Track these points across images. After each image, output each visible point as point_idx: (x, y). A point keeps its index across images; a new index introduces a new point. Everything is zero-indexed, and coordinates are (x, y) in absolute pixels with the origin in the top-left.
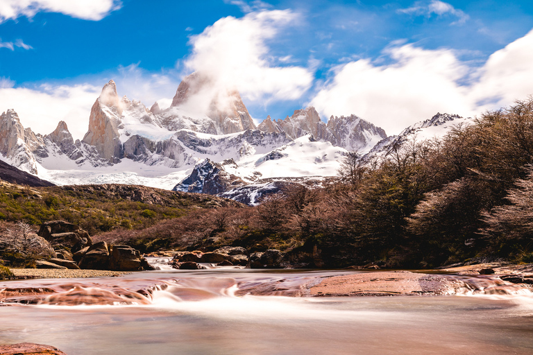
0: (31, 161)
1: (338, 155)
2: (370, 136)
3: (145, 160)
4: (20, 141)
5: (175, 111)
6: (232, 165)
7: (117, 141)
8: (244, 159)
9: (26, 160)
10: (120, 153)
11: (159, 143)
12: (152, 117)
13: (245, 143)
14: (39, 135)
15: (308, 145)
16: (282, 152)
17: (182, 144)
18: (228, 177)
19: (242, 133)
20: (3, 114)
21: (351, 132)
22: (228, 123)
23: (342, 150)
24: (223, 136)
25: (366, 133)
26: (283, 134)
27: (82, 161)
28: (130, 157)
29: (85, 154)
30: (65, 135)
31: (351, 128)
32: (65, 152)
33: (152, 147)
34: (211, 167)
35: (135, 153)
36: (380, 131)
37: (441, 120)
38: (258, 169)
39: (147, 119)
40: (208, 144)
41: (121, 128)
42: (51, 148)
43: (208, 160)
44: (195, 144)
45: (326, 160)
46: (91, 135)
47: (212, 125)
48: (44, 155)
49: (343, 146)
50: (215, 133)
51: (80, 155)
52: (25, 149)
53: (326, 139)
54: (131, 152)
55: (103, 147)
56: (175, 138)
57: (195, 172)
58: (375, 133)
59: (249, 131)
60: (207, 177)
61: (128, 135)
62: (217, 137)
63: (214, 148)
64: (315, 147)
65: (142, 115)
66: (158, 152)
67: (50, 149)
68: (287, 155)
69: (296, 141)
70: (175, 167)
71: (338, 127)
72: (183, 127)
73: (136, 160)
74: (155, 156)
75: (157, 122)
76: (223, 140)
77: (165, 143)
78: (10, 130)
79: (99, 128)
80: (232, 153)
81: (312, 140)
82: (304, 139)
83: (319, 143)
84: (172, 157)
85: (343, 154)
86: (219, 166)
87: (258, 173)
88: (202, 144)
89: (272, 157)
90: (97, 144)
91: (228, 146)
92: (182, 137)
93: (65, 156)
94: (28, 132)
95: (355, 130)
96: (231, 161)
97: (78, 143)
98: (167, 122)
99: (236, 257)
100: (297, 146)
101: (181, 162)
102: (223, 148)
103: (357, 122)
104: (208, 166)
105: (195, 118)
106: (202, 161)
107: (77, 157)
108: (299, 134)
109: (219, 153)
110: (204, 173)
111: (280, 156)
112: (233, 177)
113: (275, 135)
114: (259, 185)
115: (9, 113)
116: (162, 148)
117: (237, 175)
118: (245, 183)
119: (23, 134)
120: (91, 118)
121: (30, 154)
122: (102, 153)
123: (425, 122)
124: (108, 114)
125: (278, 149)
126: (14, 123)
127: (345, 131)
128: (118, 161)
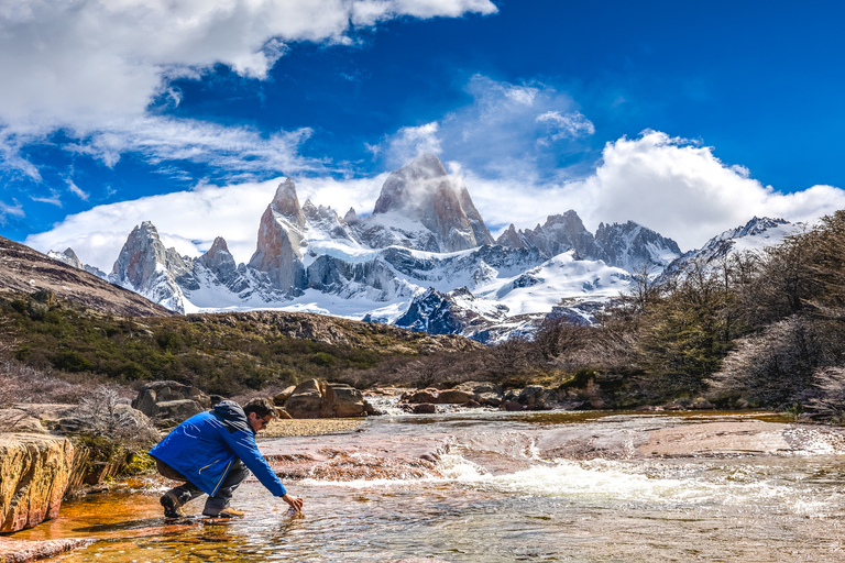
0: (175, 295)
1: (615, 279)
2: (657, 251)
3: (339, 291)
4: (160, 267)
5: (380, 219)
6: (466, 296)
7: (298, 265)
8: (482, 287)
9: (169, 295)
10: (303, 282)
11: (359, 266)
12: (347, 230)
13: (482, 264)
14: (186, 258)
15: (571, 265)
16: (536, 276)
17: (391, 267)
18: (463, 314)
19: (477, 249)
20: (136, 228)
21: (629, 246)
22: (456, 235)
23: (620, 271)
24: (449, 255)
25: (650, 246)
26: (535, 250)
27: (248, 294)
28: (317, 287)
29: (252, 284)
30: (224, 257)
31: (628, 241)
32: (223, 281)
33: (348, 271)
34: (437, 300)
35: (325, 281)
36: (671, 245)
37: (759, 226)
38: (503, 302)
39: (339, 233)
40: (428, 266)
41: (304, 245)
42: (203, 275)
43: (432, 289)
44: (410, 266)
45: (599, 286)
46: (262, 256)
47: (432, 239)
48: (194, 287)
49: (620, 265)
50: (437, 250)
51: (245, 285)
52: (166, 278)
53: (595, 257)
54: (318, 280)
55: (278, 273)
56: (382, 259)
57: (414, 307)
58: (663, 247)
59: (486, 247)
60: (433, 315)
61: (313, 255)
62: (440, 256)
63: (437, 272)
64: (582, 268)
65: (332, 227)
66: (357, 280)
67: (202, 277)
68: (542, 280)
69: (553, 259)
70: (382, 299)
71: (611, 239)
72: (392, 242)
73: (325, 290)
74: (354, 285)
75: (355, 236)
76: (449, 260)
77: (367, 266)
78: (145, 252)
79: (273, 247)
80: (464, 278)
81: (577, 257)
82: (566, 257)
83: (587, 262)
84: (377, 285)
85: (623, 277)
86: (448, 298)
87: (503, 307)
88: (419, 265)
89: (521, 283)
90: (269, 270)
91: (458, 269)
92: (391, 256)
93: (223, 287)
94: (171, 256)
95: (635, 243)
96: (464, 291)
97: (243, 268)
98: (368, 237)
99: (482, 395)
100: (556, 268)
101: (391, 293)
102: (450, 272)
103: (637, 231)
104: (433, 299)
105: (408, 230)
106: (422, 290)
107: (242, 288)
108: (556, 250)
109: (444, 278)
110: (427, 309)
111: (533, 282)
112: (470, 314)
113: (524, 253)
114: (510, 325)
115: (144, 226)
116: (363, 272)
117: (474, 310)
118: (490, 323)
119: (164, 257)
120: (260, 232)
121: (175, 285)
122: (277, 282)
123: (737, 230)
124: (284, 227)
125: (530, 271)
126: (151, 241)
127: (622, 244)
128: (300, 293)
